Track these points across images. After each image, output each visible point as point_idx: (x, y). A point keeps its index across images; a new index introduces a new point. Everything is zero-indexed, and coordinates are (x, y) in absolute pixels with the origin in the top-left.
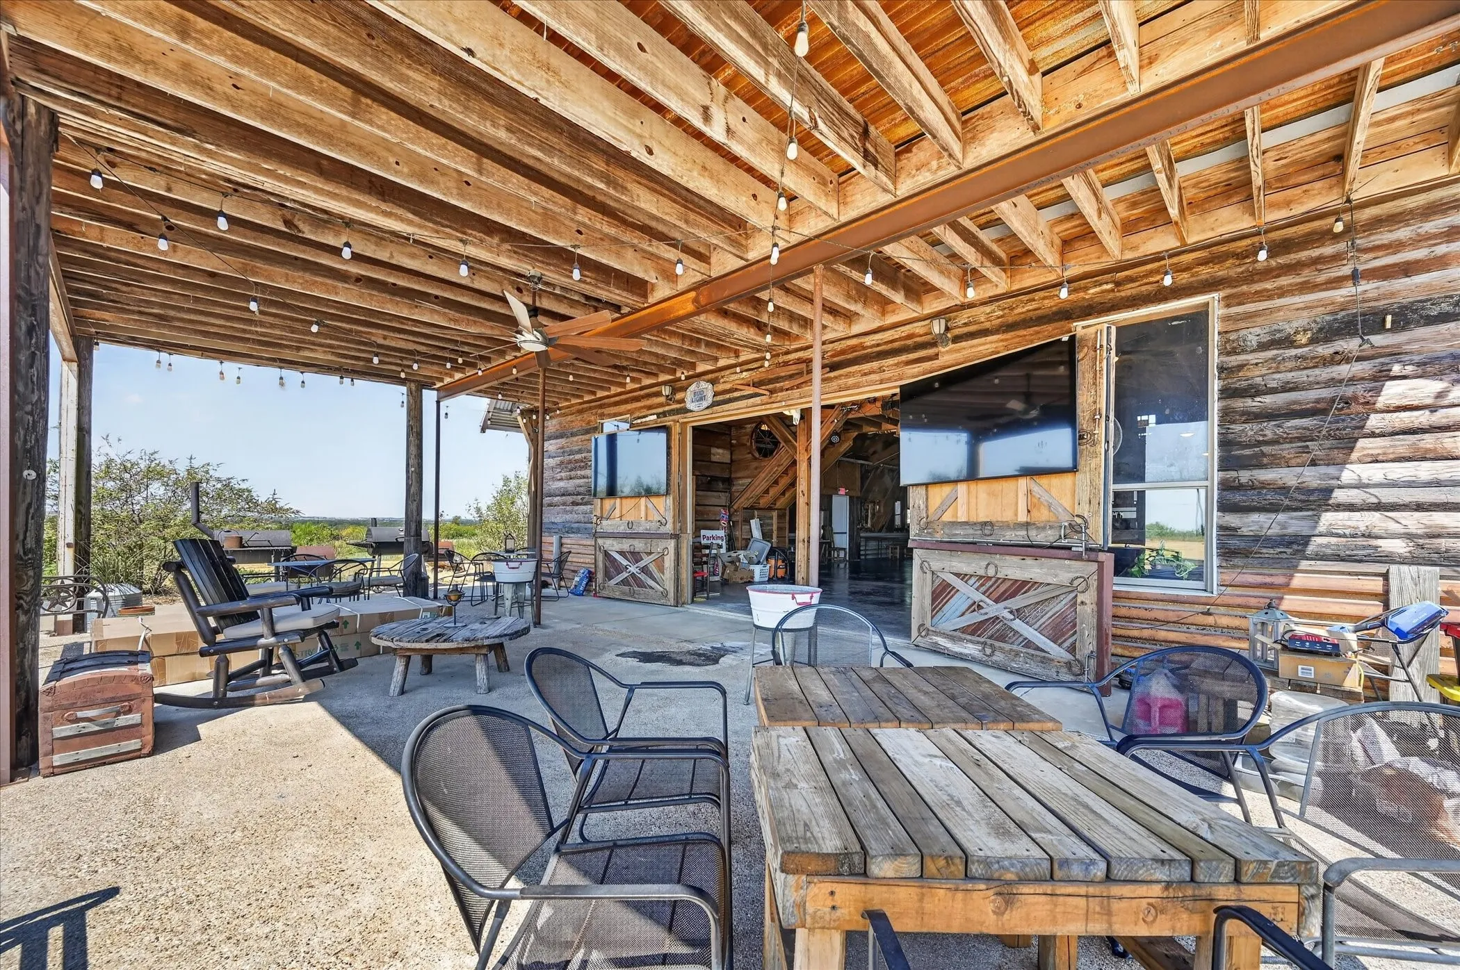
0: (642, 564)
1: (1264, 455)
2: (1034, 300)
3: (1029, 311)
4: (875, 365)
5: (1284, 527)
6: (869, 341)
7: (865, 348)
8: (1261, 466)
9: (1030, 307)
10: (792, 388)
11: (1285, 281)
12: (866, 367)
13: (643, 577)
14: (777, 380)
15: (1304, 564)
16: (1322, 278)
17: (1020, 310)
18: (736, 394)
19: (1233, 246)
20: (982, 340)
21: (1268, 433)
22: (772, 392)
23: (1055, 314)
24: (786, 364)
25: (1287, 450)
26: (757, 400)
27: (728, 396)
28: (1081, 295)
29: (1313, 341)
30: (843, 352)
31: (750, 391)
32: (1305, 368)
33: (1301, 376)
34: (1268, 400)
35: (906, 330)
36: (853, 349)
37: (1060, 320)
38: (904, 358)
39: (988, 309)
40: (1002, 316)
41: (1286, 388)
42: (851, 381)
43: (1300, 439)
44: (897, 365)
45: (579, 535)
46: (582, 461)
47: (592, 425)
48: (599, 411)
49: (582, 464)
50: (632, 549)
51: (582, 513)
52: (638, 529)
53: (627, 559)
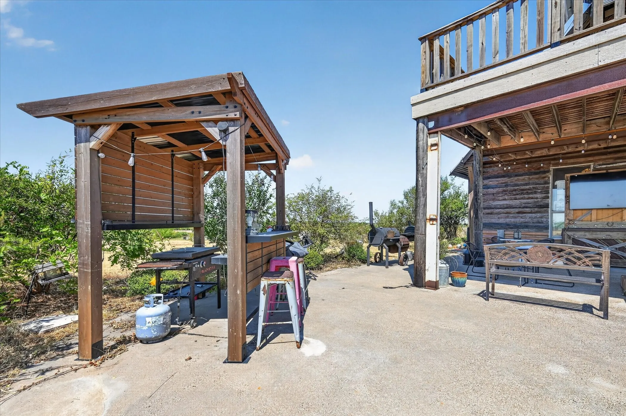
13: (619, 253)
45: (527, 230)
46: (529, 190)
47: (542, 170)
48: (552, 162)
49: (530, 191)
50: (609, 238)
51: (530, 218)
52: (619, 226)
53: (599, 243)
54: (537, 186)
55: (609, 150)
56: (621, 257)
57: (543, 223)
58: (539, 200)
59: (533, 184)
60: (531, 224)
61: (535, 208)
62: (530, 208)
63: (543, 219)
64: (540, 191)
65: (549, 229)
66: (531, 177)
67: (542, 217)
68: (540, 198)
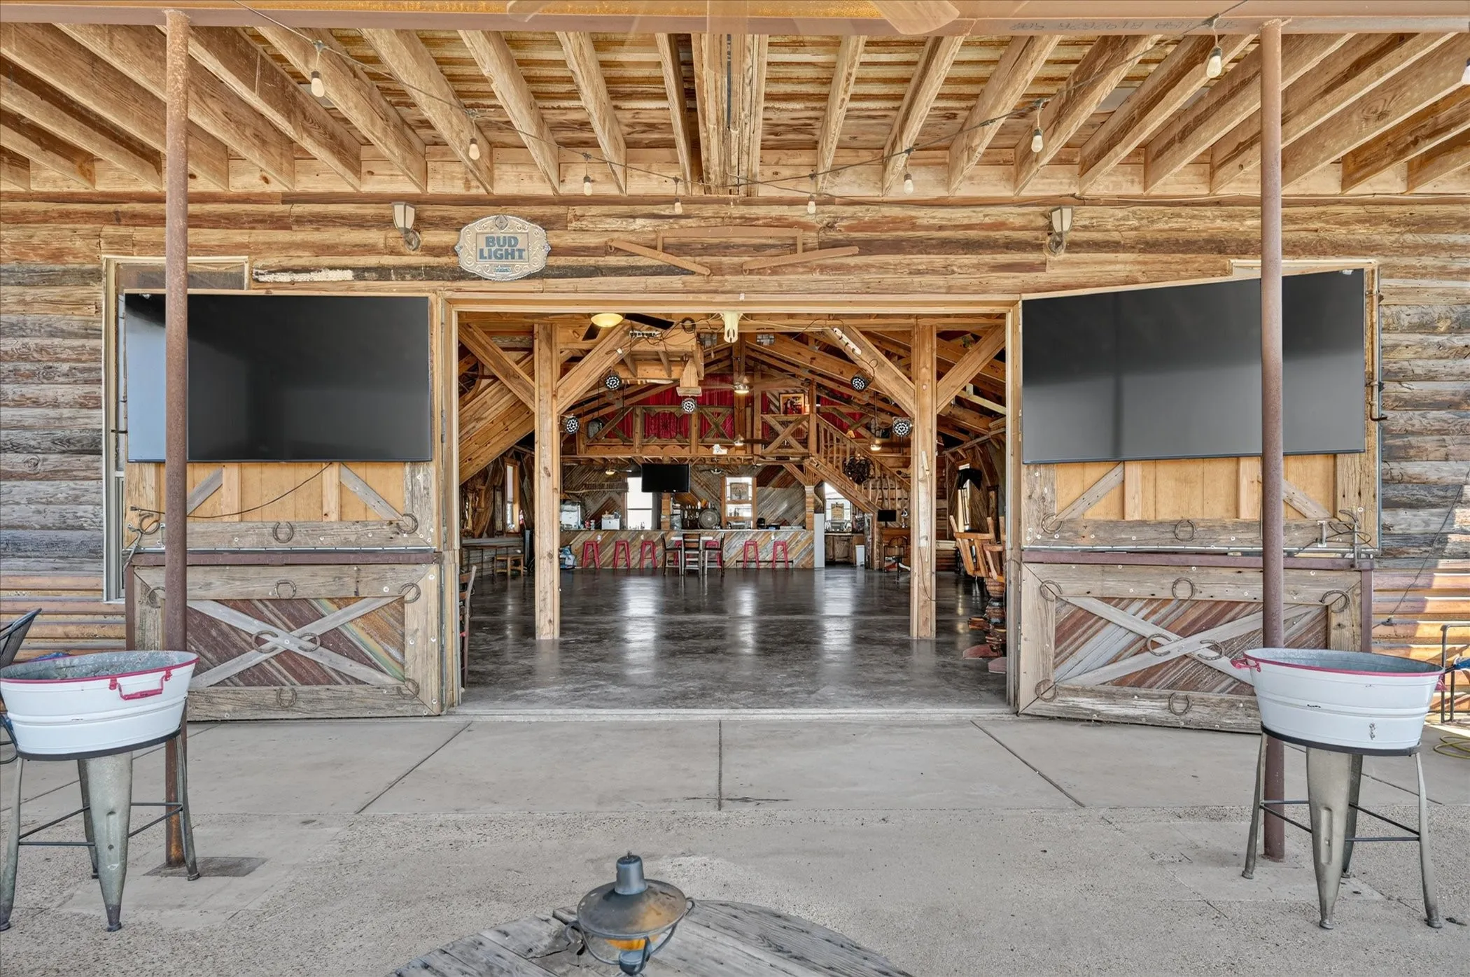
0: (317, 628)
1: (1411, 447)
2: (1179, 216)
3: (1171, 230)
4: (938, 260)
5: (1427, 523)
6: (925, 216)
7: (914, 227)
8: (1407, 458)
9: (1174, 224)
10: (760, 271)
11: (1428, 261)
12: (921, 260)
13: (326, 658)
14: (725, 249)
15: (1442, 564)
16: (1456, 266)
17: (1161, 226)
18: (612, 261)
19: (1387, 209)
20: (1111, 256)
21: (1416, 422)
22: (716, 270)
23: (1208, 241)
24: (748, 221)
25: (1429, 442)
26: (676, 281)
27: (591, 261)
28: (1236, 224)
29: (1450, 330)
30: (873, 226)
31: (661, 259)
32: (1441, 358)
33: (1439, 366)
34: (1417, 387)
35: (995, 214)
36: (896, 223)
37: (1211, 251)
38: (987, 258)
39: (1119, 213)
40: (1136, 229)
41: (1430, 377)
42: (889, 278)
43: (1439, 432)
44: (978, 267)
45: (20, 563)
46: (23, 358)
47: (72, 264)
48: (109, 230)
49: (25, 367)
50: (286, 592)
51: (30, 502)
52: (311, 542)
53: (260, 617)
54: (56, 341)
55: (298, 209)
56: (333, 674)
57: (81, 528)
58: (66, 412)
59: (38, 330)
60: (36, 534)
61: (48, 451)
62: (29, 449)
63: (80, 510)
64: (65, 367)
65: (102, 557)
66: (30, 293)
67: (76, 500)
68: (69, 405)
